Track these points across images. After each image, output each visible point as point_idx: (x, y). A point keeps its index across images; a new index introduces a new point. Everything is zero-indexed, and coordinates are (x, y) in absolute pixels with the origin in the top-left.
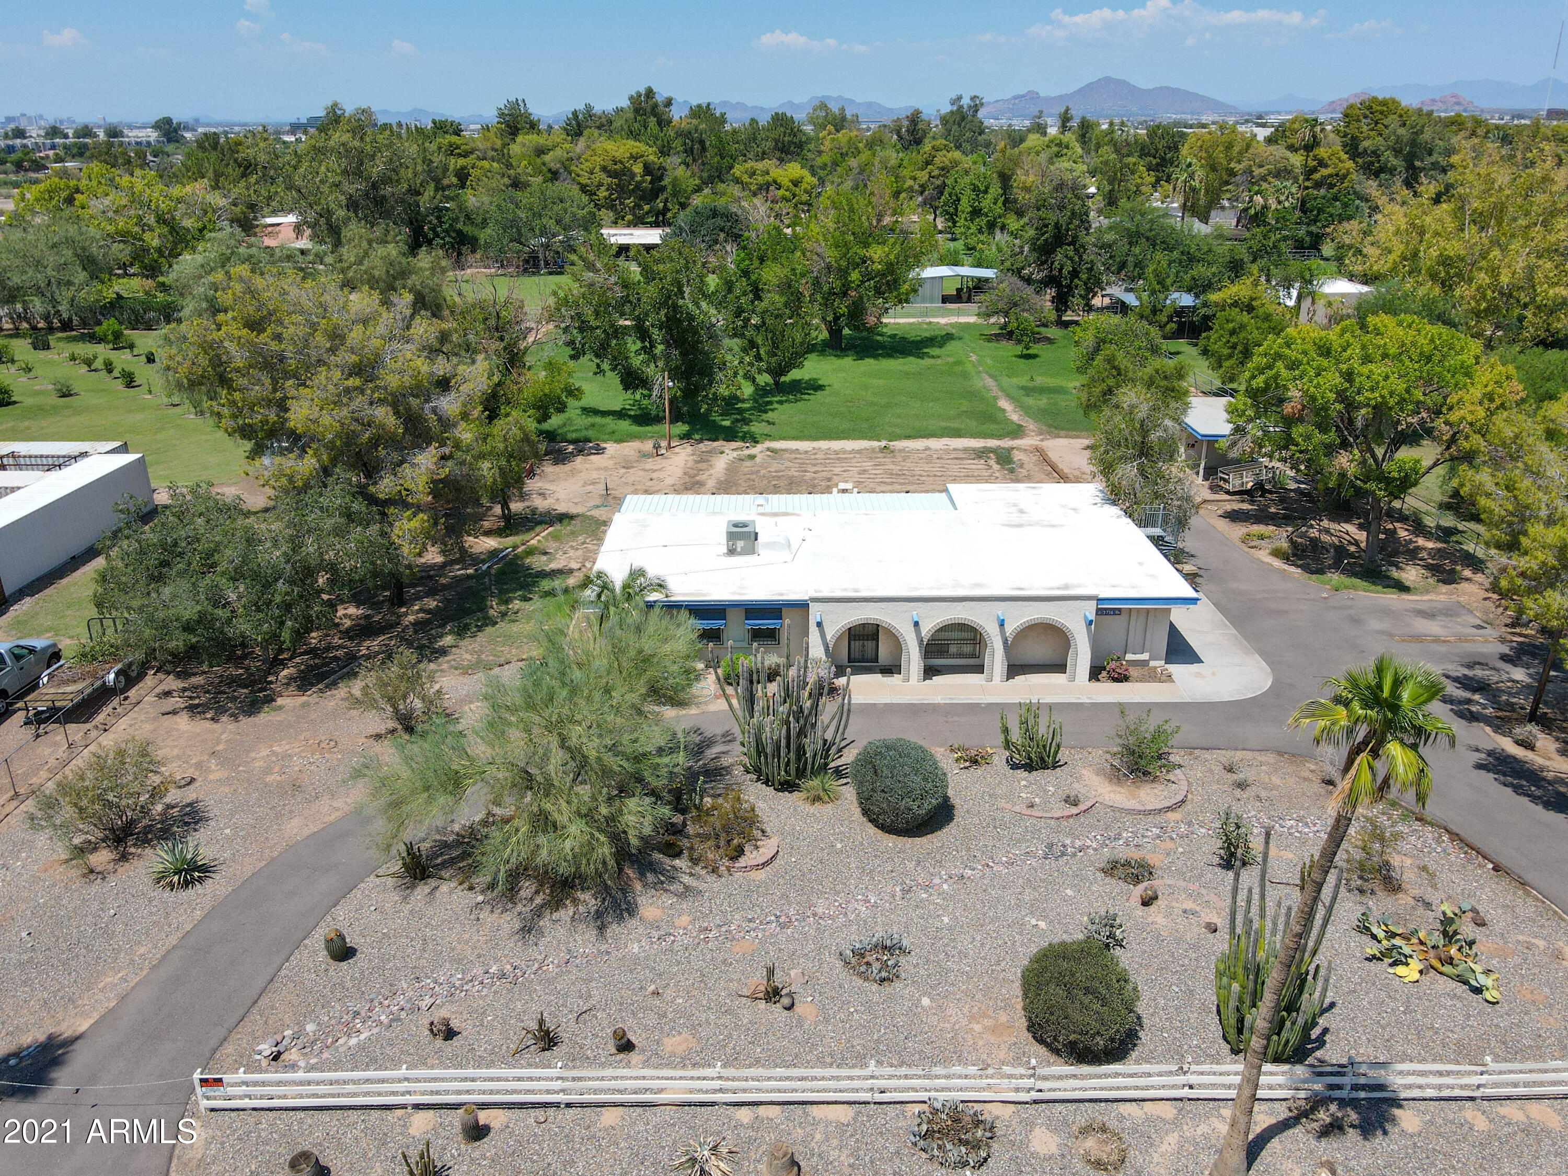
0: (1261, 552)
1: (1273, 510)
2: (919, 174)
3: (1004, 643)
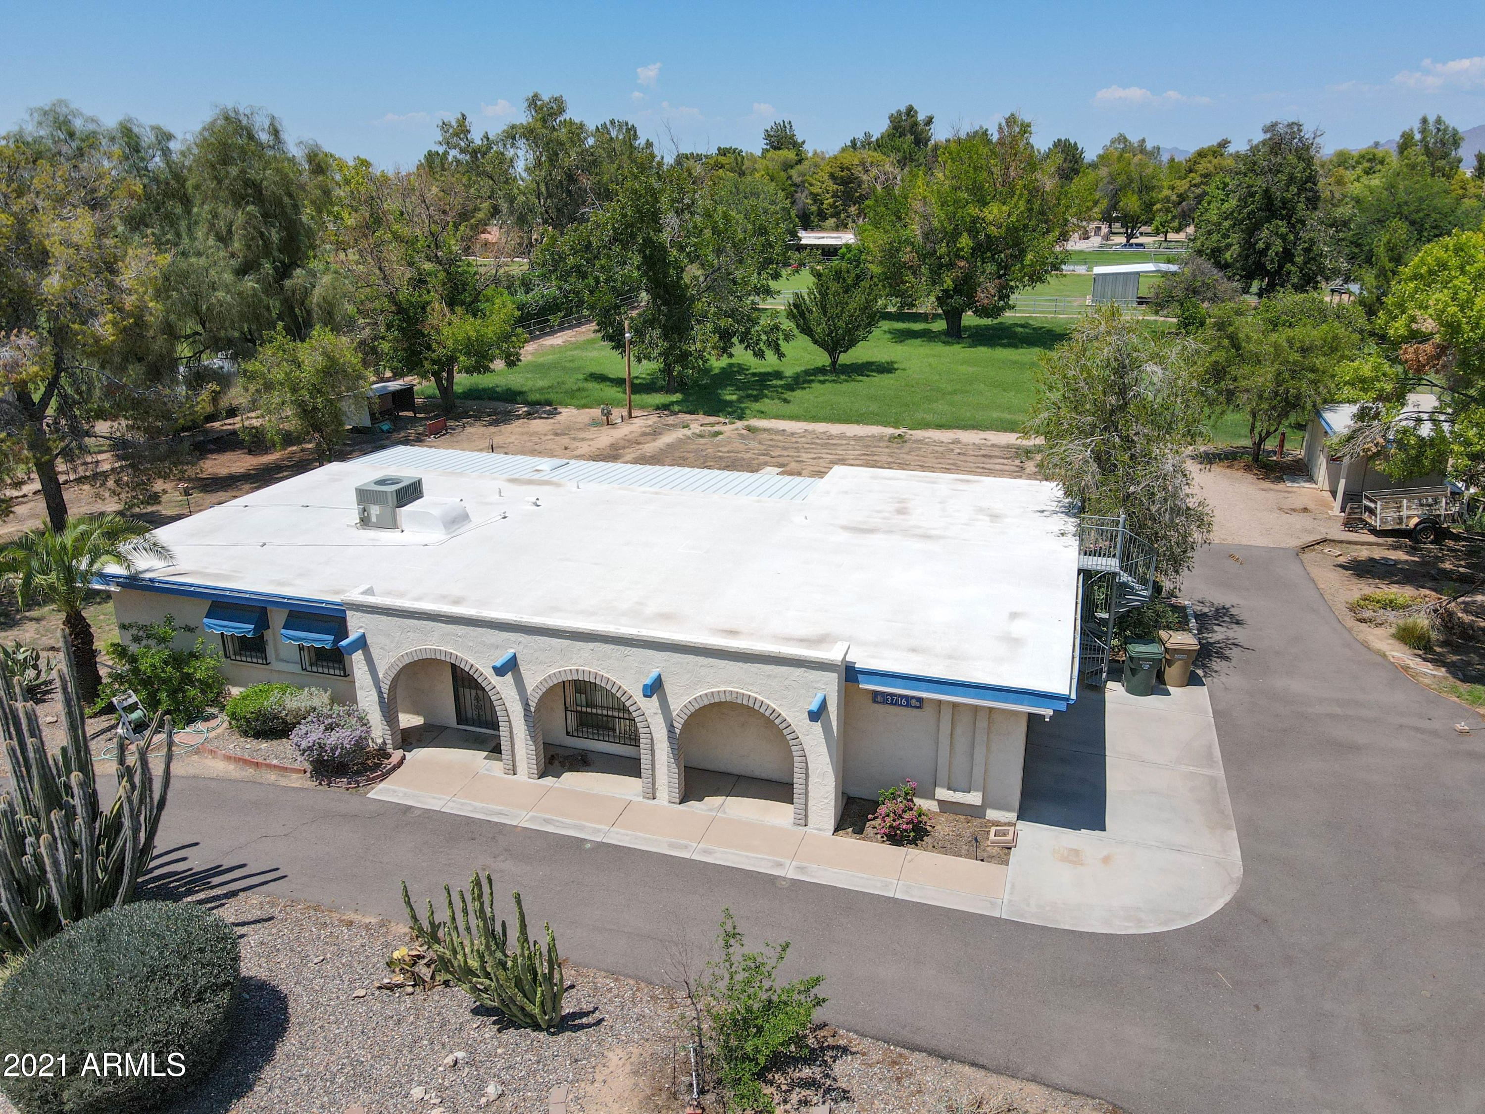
0: (1379, 631)
1: (1447, 566)
2: (1178, 183)
3: (669, 731)
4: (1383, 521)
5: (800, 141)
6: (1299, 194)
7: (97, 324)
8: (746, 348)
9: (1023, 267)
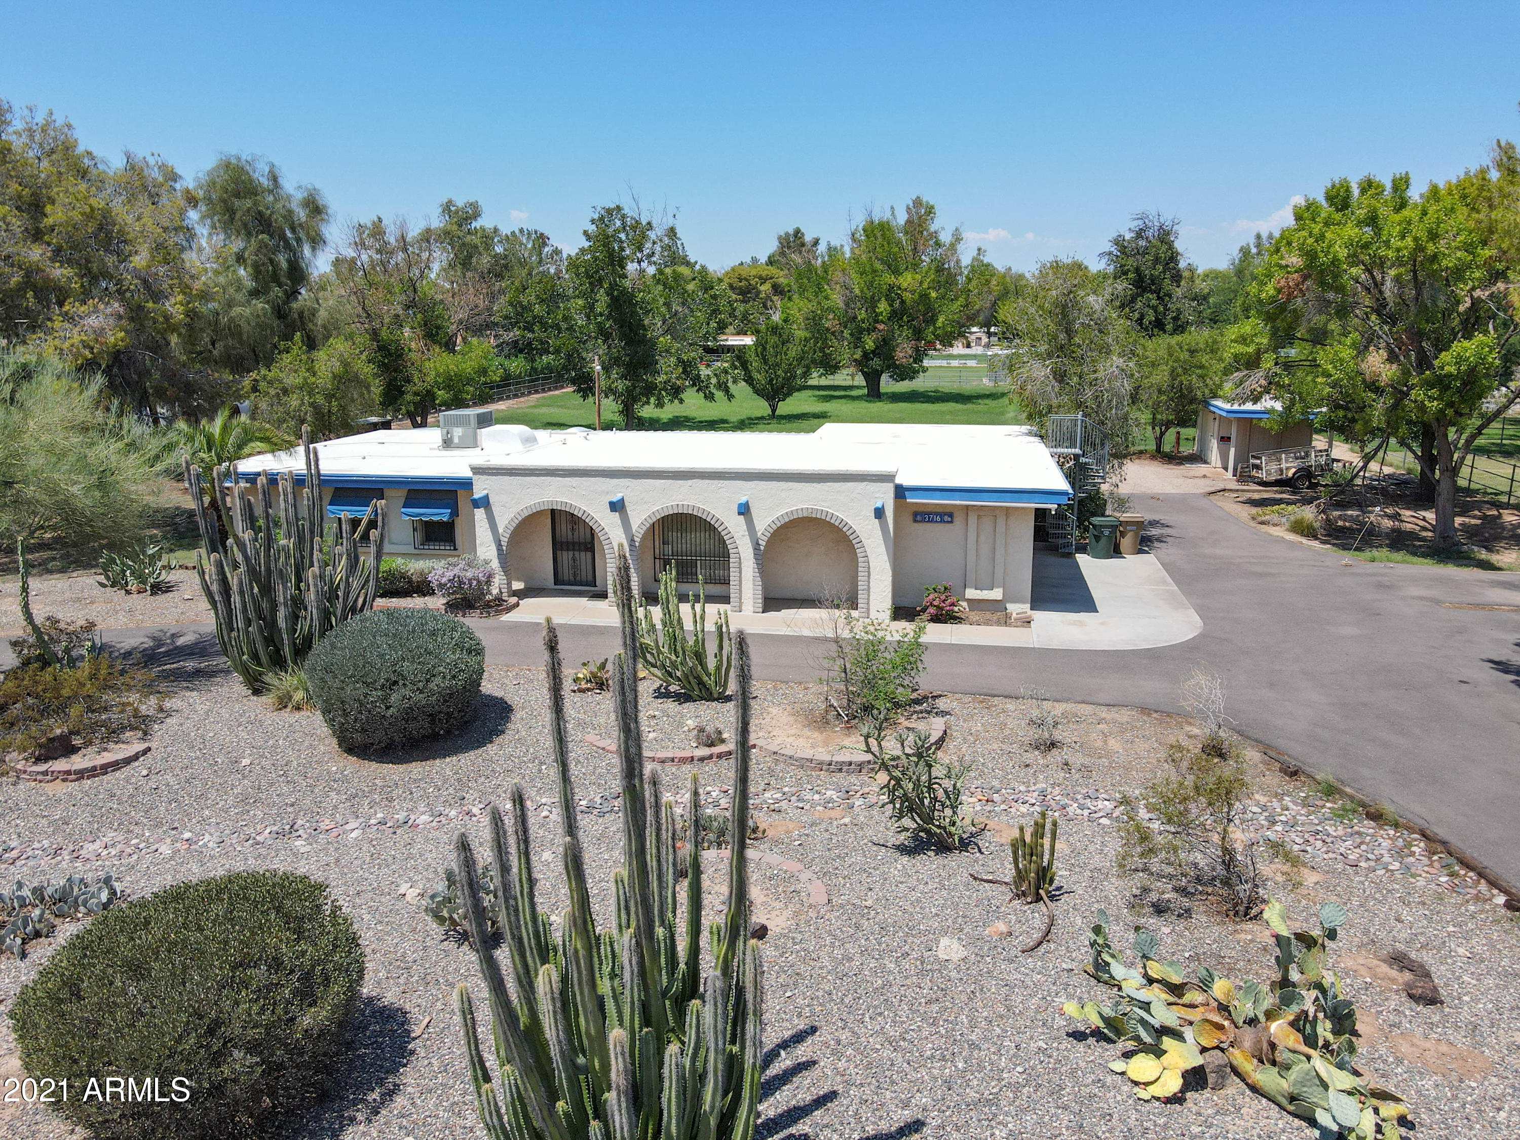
0: (1275, 528)
3: (755, 549)
4: (1268, 473)
5: (692, 261)
6: (1164, 272)
7: (167, 304)
8: (698, 391)
9: (936, 328)
